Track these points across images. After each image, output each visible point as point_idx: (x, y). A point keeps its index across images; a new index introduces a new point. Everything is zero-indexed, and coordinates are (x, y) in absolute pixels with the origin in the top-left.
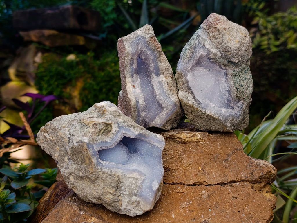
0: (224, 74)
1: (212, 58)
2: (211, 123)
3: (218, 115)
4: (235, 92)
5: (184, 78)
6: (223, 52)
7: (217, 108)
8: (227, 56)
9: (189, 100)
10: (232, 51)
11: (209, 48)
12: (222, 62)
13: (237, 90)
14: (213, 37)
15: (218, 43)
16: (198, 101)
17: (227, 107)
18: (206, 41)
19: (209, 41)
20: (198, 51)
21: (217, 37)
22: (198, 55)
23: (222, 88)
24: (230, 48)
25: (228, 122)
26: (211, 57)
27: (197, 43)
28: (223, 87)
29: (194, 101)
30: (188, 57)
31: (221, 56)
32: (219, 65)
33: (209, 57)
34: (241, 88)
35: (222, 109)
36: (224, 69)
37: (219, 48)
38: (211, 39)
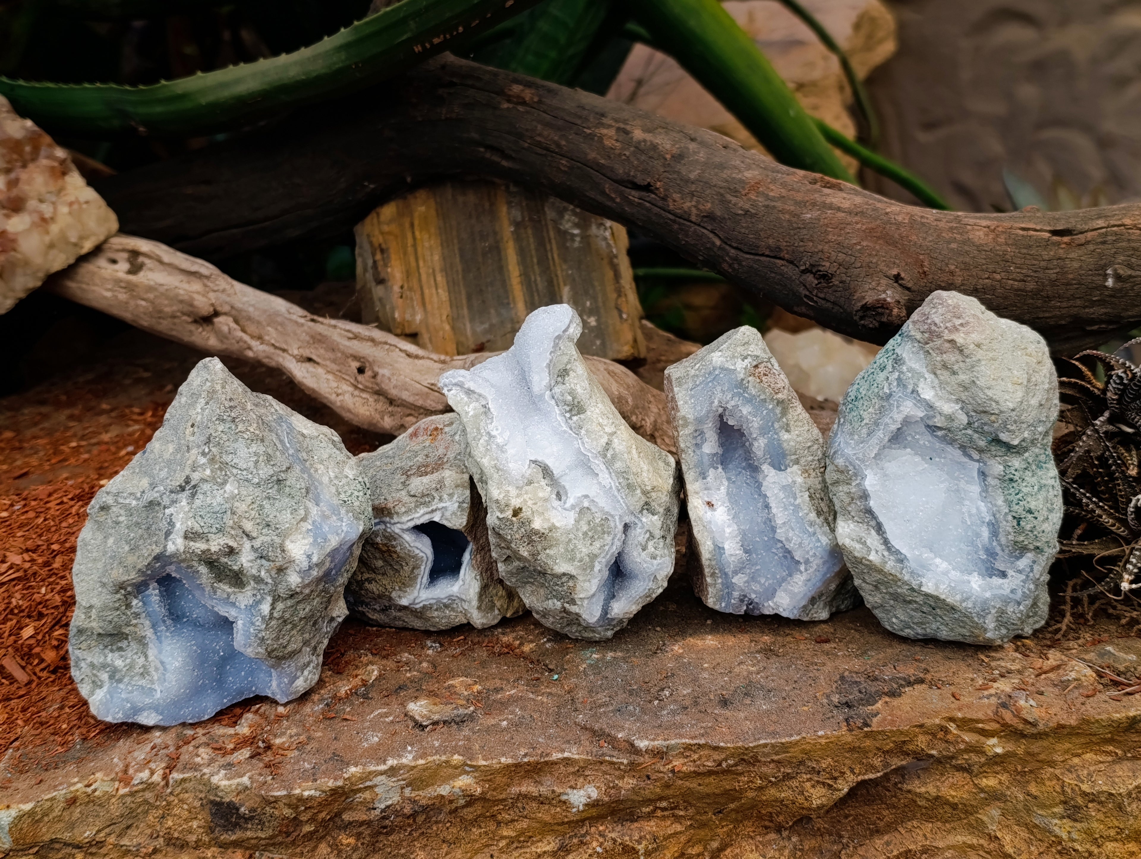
0: (975, 474)
1: (940, 428)
2: (938, 619)
3: (958, 597)
4: (1011, 530)
5: (854, 484)
6: (973, 414)
7: (955, 575)
8: (985, 424)
9: (869, 550)
10: (1001, 412)
11: (933, 400)
12: (971, 440)
13: (1015, 523)
14: (945, 366)
15: (960, 385)
16: (898, 552)
17: (987, 569)
18: (923, 377)
19: (929, 377)
20: (898, 407)
21: (956, 367)
22: (899, 418)
23: (970, 515)
24: (997, 402)
25: (990, 616)
26: (939, 425)
27: (895, 384)
28: (974, 511)
29: (886, 553)
30: (867, 424)
31: (969, 424)
32: (963, 448)
33: (931, 423)
34: (1030, 516)
35: (971, 578)
36: (978, 461)
37: (963, 402)
38: (939, 372)
